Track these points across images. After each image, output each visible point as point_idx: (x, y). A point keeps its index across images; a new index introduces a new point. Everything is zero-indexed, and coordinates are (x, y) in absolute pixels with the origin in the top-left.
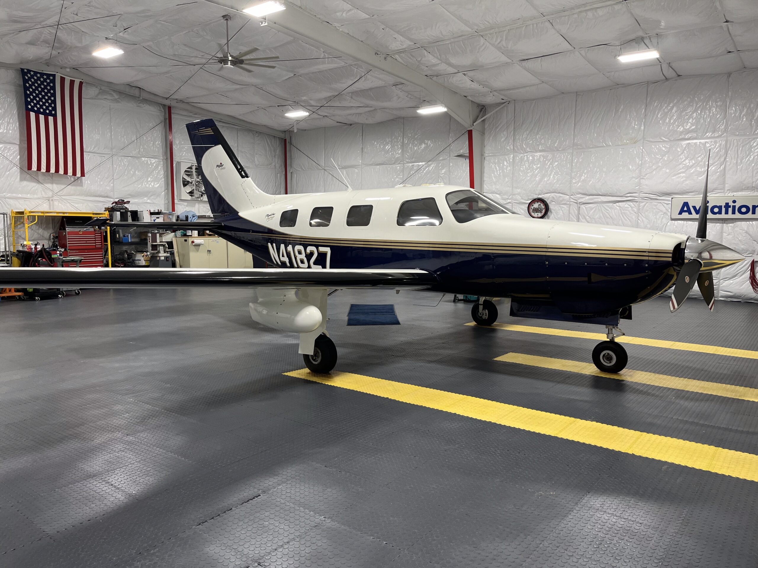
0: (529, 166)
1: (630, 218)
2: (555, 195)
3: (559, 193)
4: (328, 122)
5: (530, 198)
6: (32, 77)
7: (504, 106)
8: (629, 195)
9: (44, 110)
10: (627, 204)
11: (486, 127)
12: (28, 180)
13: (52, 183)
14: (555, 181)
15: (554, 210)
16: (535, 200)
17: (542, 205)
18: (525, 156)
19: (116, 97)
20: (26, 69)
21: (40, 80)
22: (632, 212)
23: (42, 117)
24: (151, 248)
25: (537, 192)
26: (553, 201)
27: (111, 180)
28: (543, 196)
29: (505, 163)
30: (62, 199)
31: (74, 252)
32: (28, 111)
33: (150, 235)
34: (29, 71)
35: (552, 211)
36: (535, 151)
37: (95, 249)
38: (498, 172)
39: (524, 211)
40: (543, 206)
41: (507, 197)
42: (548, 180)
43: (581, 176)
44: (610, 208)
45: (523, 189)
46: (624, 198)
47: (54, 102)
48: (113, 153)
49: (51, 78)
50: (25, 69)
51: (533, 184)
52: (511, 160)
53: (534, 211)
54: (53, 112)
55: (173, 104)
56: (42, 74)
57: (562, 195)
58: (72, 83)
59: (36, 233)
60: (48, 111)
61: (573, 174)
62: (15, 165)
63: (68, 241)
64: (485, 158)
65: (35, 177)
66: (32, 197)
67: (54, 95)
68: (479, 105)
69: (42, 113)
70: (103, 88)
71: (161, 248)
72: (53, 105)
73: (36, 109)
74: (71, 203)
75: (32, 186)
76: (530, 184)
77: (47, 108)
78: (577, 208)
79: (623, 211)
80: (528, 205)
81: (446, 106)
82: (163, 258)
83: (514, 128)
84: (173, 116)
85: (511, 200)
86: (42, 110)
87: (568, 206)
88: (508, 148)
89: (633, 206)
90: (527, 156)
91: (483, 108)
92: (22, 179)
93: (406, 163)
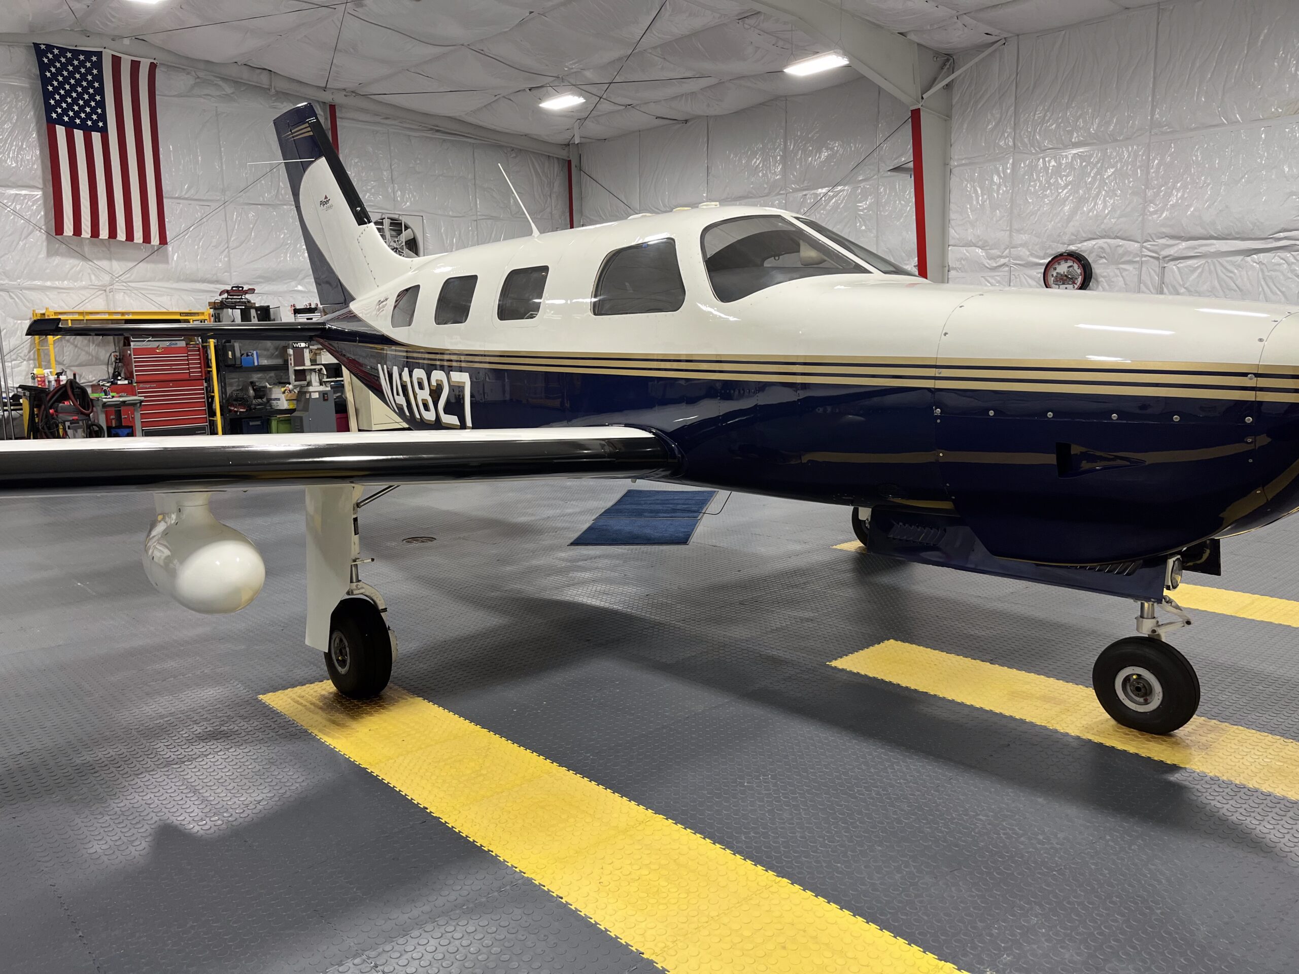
0: (1048, 182)
1: (1284, 289)
2: (1106, 242)
3: (1117, 237)
4: (637, 120)
5: (1050, 251)
6: (57, 58)
7: (995, 51)
8: (1282, 235)
9: (84, 121)
10: (1279, 257)
11: (954, 102)
12: (62, 255)
13: (110, 259)
14: (1107, 211)
15: (1104, 277)
16: (1061, 255)
17: (1076, 266)
18: (1039, 159)
19: (229, 90)
20: (44, 44)
21: (72, 65)
22: (1290, 275)
23: (79, 134)
24: (294, 377)
25: (1066, 239)
26: (1101, 257)
27: (225, 250)
28: (1079, 245)
29: (996, 178)
30: (130, 288)
31: (148, 386)
32: (51, 124)
33: (291, 351)
34: (50, 48)
35: (1101, 279)
36: (1061, 146)
37: (190, 380)
38: (980, 198)
39: (1037, 282)
40: (1077, 269)
41: (999, 253)
42: (1090, 211)
43: (1169, 195)
44: (1239, 267)
45: (1034, 232)
46: (1272, 243)
47: (102, 104)
48: (226, 198)
49: (94, 59)
50: (41, 44)
51: (1057, 221)
52: (1009, 171)
53: (1057, 281)
54: (101, 124)
55: (339, 99)
56: (76, 53)
57: (1121, 242)
58: (135, 66)
59: (83, 353)
60: (89, 123)
61: (1150, 193)
62: (37, 228)
63: (136, 366)
64: (952, 171)
65: (77, 249)
66: (71, 285)
67: (101, 91)
68: (937, 54)
69: (79, 127)
70: (201, 74)
71: (314, 378)
72: (99, 111)
73: (66, 119)
74: (147, 295)
75: (71, 264)
76: (1051, 222)
77: (89, 116)
78: (1157, 269)
79: (1267, 274)
80: (1044, 267)
81: (846, 53)
82: (316, 395)
83: (1016, 99)
84: (339, 123)
85: (1008, 259)
86: (78, 121)
87: (1137, 266)
88: (1002, 143)
89: (1292, 260)
90: (1044, 159)
91: (948, 60)
92: (50, 253)
93: (790, 192)
